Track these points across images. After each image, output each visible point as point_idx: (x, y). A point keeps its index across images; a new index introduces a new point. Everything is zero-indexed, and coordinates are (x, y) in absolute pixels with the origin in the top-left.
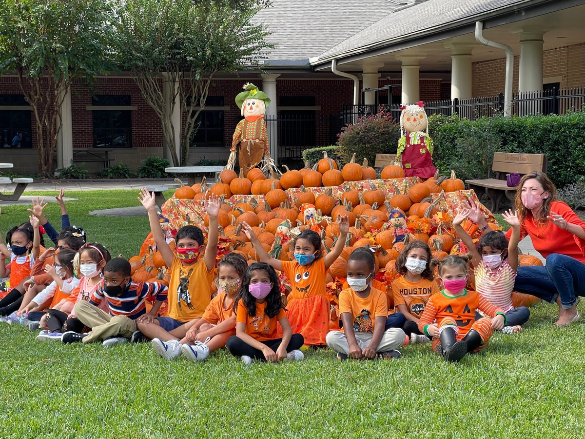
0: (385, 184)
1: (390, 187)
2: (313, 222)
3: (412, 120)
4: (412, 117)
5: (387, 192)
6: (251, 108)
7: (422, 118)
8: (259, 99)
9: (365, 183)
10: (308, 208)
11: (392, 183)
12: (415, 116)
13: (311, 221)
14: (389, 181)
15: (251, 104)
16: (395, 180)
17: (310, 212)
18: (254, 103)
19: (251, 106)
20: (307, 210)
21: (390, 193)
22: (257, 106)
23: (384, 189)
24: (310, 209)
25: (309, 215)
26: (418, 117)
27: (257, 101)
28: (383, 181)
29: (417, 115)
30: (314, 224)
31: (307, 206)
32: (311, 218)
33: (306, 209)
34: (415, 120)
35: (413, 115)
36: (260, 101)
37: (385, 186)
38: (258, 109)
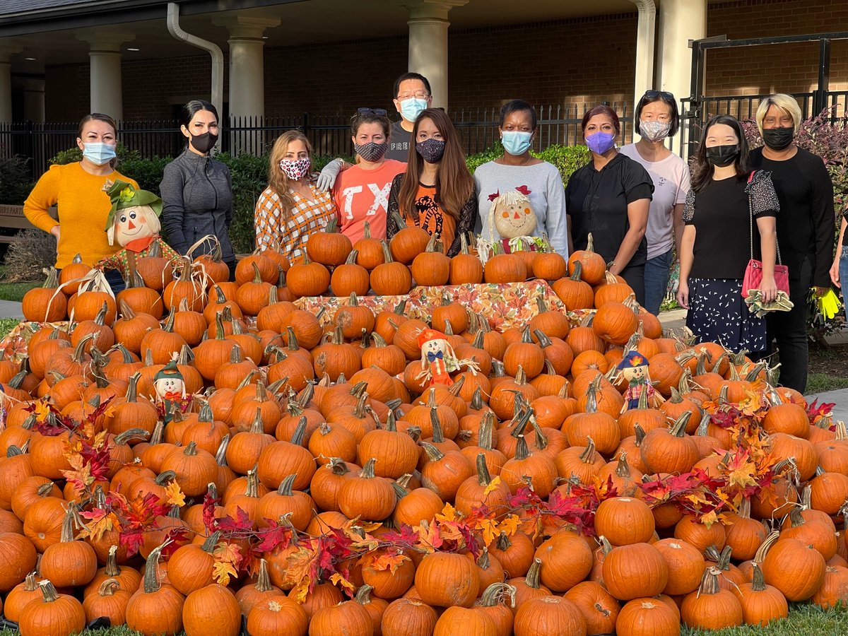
0: (502, 292)
1: (512, 298)
2: (442, 367)
3: (512, 216)
4: (512, 210)
5: (506, 306)
6: (131, 226)
7: (528, 213)
8: (141, 206)
9: (462, 291)
10: (433, 338)
11: (514, 290)
12: (516, 209)
13: (438, 365)
14: (509, 286)
15: (129, 218)
16: (520, 285)
17: (437, 348)
18: (133, 216)
19: (130, 222)
20: (432, 342)
21: (512, 309)
22: (143, 220)
23: (500, 301)
24: (437, 341)
25: (435, 352)
26: (522, 210)
27: (137, 210)
28: (497, 287)
29: (520, 207)
30: (443, 373)
31: (430, 335)
32: (437, 360)
33: (427, 340)
34: (517, 216)
35: (512, 208)
36: (145, 208)
37: (502, 295)
38: (145, 225)
